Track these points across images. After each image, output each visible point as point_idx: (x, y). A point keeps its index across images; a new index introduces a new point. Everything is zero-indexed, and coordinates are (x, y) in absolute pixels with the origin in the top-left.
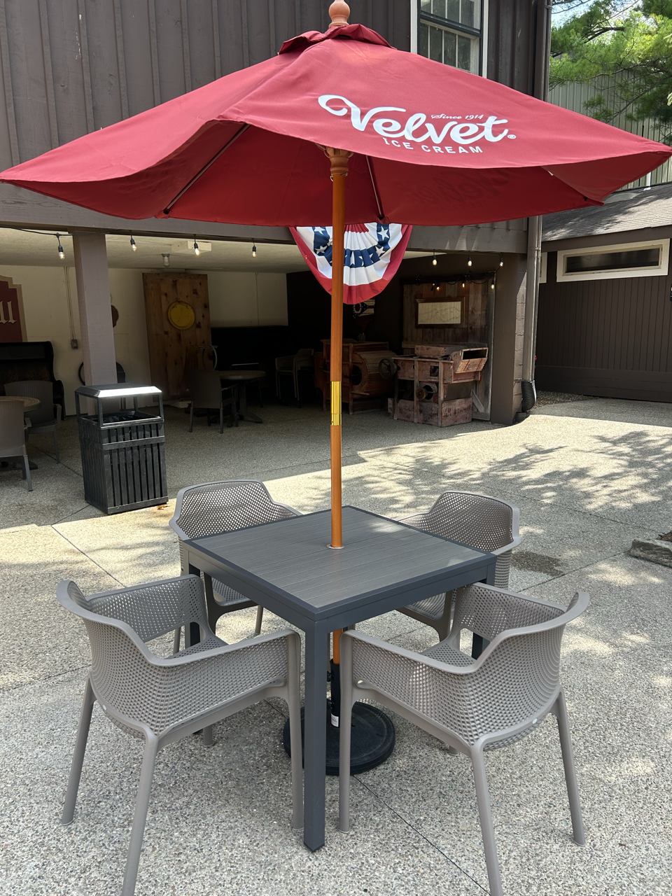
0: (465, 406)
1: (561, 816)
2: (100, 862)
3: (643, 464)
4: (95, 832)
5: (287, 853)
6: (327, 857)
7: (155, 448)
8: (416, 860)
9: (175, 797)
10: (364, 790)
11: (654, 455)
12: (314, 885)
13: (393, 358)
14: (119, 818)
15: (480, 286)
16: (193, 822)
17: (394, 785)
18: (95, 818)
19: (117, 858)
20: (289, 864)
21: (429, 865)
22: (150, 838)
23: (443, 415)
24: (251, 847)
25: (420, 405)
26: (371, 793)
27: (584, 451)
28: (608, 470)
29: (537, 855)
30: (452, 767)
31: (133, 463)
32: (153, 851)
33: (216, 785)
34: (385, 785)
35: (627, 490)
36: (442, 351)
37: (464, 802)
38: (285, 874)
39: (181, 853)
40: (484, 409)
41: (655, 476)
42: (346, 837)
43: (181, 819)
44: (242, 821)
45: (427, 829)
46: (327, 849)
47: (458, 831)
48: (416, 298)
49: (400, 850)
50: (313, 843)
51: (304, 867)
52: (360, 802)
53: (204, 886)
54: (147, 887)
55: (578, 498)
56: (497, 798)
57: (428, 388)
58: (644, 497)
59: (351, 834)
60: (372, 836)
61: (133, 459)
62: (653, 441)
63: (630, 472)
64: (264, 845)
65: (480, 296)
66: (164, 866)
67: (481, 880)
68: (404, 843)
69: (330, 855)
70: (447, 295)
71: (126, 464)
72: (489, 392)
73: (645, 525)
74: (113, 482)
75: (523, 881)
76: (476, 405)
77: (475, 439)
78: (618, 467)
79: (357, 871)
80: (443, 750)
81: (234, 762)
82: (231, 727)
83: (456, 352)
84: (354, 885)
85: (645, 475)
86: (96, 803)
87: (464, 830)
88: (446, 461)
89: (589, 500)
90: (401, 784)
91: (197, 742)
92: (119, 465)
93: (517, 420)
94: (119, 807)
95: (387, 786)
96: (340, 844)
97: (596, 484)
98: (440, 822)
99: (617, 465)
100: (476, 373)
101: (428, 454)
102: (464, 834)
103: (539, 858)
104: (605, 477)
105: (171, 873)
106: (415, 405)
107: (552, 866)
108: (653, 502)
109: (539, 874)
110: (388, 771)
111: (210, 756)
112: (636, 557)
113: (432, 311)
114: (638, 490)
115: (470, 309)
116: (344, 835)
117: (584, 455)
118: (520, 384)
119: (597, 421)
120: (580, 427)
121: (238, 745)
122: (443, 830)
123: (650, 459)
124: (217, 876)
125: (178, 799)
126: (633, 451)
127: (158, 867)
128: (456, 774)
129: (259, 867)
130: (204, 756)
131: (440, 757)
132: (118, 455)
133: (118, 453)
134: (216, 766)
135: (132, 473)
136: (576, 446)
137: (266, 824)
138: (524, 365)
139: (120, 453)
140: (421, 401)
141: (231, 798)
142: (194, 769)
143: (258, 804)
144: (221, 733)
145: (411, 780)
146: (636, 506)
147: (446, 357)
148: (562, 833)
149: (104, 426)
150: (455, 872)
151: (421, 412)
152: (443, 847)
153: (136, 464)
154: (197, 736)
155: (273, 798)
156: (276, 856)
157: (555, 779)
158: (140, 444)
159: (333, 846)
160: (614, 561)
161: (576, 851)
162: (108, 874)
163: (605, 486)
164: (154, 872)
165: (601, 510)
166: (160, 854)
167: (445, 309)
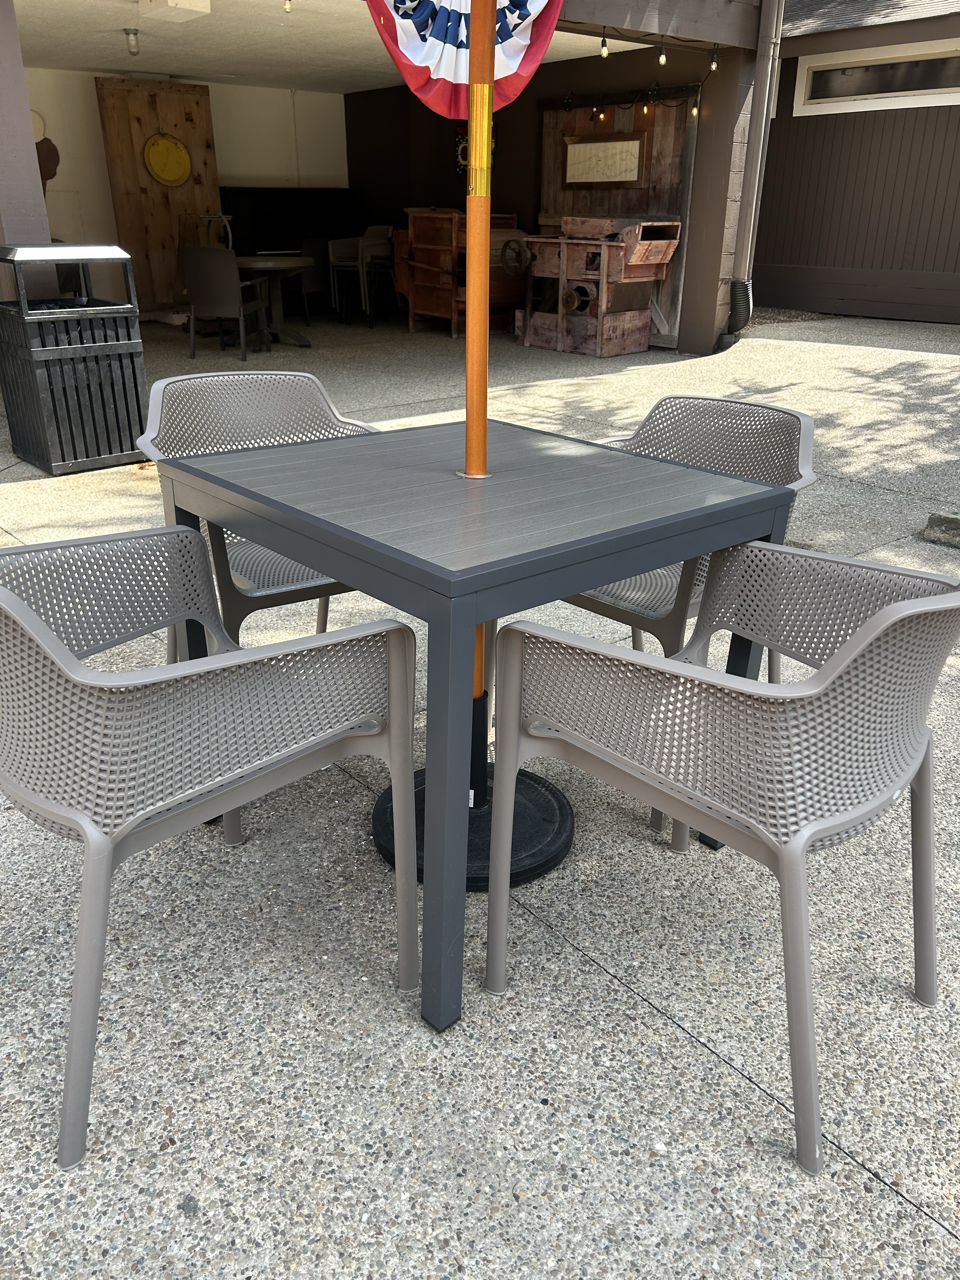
0: (639, 323)
1: (884, 953)
2: (23, 1064)
3: (924, 408)
4: (14, 1007)
5: (390, 1034)
6: (466, 1041)
7: (126, 362)
8: (635, 1041)
9: (171, 938)
10: (526, 917)
11: (941, 394)
12: (446, 1095)
13: (525, 239)
14: (62, 979)
15: (673, 111)
16: (207, 982)
17: (580, 906)
18: (14, 980)
19: (58, 1056)
20: (396, 1055)
21: (660, 1049)
22: (122, 1015)
23: (605, 337)
24: (321, 1026)
25: (568, 321)
26: (538, 921)
27: (831, 390)
28: (871, 417)
29: (853, 1025)
30: (678, 874)
31: (89, 386)
32: (130, 1039)
33: (250, 913)
34: (563, 907)
35: (905, 445)
36: (607, 225)
37: (708, 934)
38: (389, 1076)
39: (184, 1042)
40: (670, 329)
41: (946, 425)
42: (500, 1002)
43: (184, 977)
44: (300, 977)
45: (647, 983)
46: (464, 1025)
47: (704, 985)
48: (564, 135)
49: (602, 1023)
50: (439, 1015)
51: (425, 1061)
52: (520, 938)
53: (231, 1105)
54: (116, 1111)
55: (829, 457)
56: (766, 924)
57: (582, 291)
58: (932, 456)
59: (508, 996)
60: (547, 999)
61: (88, 379)
62: (939, 375)
63: (906, 418)
64: (345, 1022)
65: (672, 130)
66: (151, 1069)
67: (758, 1075)
68: (608, 1011)
69: (471, 1036)
70: (616, 129)
71: (76, 387)
72: (678, 300)
73: (939, 495)
74: (57, 418)
75: (836, 1075)
76: (657, 322)
77: (657, 373)
78: (886, 412)
79: (527, 1064)
80: (659, 844)
81: (282, 872)
82: (276, 810)
83: (629, 228)
84: (521, 1091)
85: (931, 424)
86: (18, 951)
87: (714, 984)
88: (614, 405)
89: (845, 460)
90: (591, 904)
91: (212, 838)
92: (64, 389)
93: (720, 346)
94: (63, 958)
95: (566, 907)
96: (489, 1015)
97: (855, 436)
98: (670, 970)
99: (885, 410)
100: (659, 266)
101: (583, 394)
102: (716, 991)
103: (857, 1031)
104: (868, 427)
105: (165, 1081)
106: (560, 320)
107: (883, 1044)
108: (948, 463)
109: (863, 1061)
110: (565, 882)
111: (238, 862)
112: (933, 542)
113: (590, 159)
114: (921, 445)
115: (655, 153)
116: (495, 999)
117: (832, 396)
118: (729, 286)
119: (847, 346)
120: (821, 355)
121: (290, 843)
122: (677, 984)
123: (935, 400)
124: (257, 1084)
125: (179, 940)
126: (907, 389)
127: (139, 1070)
128: (687, 884)
129: (337, 1064)
130: (227, 862)
131: (656, 857)
132: (62, 371)
133: (61, 367)
134: (250, 879)
135: (88, 403)
136: (817, 383)
137: (348, 981)
138: (738, 254)
139: (65, 367)
140: (569, 314)
141: (279, 936)
142: (208, 885)
143: (330, 946)
144: (258, 822)
145: (608, 897)
146: (922, 469)
147: (613, 237)
148: (891, 983)
149: (30, 315)
150: (709, 1062)
151: (569, 332)
152: (681, 1014)
153: (94, 388)
154: (212, 828)
155: (358, 934)
156: (369, 1041)
157: (862, 891)
158: (99, 353)
159: (477, 1018)
160: (899, 547)
161: (921, 1016)
162: (38, 1088)
163: (869, 440)
164: (132, 1081)
165: (866, 474)
166: (144, 1045)
167: (613, 155)
